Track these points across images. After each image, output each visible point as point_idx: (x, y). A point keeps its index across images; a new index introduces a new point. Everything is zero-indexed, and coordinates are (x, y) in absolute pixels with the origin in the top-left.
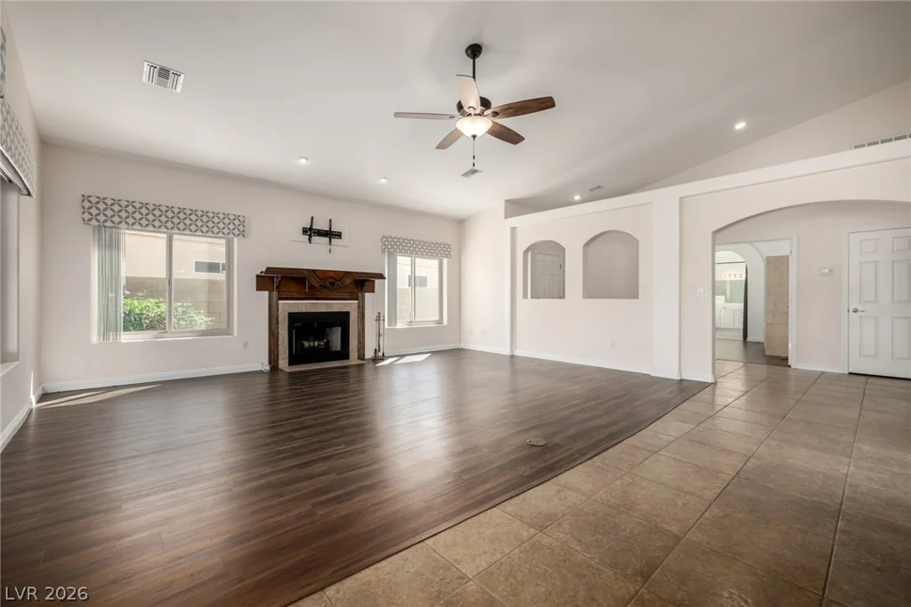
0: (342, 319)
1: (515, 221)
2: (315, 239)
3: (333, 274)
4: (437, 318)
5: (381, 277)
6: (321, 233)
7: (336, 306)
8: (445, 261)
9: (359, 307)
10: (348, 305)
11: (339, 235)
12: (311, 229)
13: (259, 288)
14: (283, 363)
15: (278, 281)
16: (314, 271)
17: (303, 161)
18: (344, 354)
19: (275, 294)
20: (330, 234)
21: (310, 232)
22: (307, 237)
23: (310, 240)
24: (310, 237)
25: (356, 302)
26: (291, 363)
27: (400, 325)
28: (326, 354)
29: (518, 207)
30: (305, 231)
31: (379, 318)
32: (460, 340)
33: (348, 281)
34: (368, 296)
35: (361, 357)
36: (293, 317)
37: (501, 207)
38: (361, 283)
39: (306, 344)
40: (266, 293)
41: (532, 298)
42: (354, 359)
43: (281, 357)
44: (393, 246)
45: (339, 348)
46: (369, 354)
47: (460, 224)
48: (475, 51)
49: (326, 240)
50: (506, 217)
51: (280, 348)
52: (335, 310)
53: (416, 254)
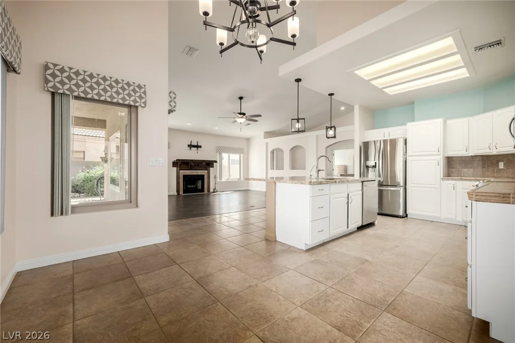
0: (201, 177)
1: (268, 140)
2: (192, 148)
3: (198, 161)
4: (239, 177)
5: (216, 162)
6: (194, 146)
7: (200, 172)
8: (242, 155)
9: (208, 173)
10: (204, 172)
11: (200, 147)
12: (191, 145)
13: (173, 166)
14: (181, 193)
15: (180, 164)
16: (192, 160)
17: (189, 124)
18: (202, 190)
19: (178, 168)
20: (198, 147)
21: (191, 146)
23: (190, 149)
25: (207, 171)
26: (184, 193)
27: (223, 180)
28: (196, 190)
29: (270, 134)
30: (189, 146)
31: (215, 177)
32: (248, 186)
33: (204, 164)
34: (211, 168)
35: (209, 191)
36: (185, 176)
37: (262, 135)
38: (209, 164)
39: (189, 186)
40: (176, 168)
41: (276, 169)
42: (206, 192)
43: (181, 190)
44: (220, 150)
45: (200, 188)
46: (211, 190)
47: (248, 140)
48: (241, 98)
49: (196, 149)
50: (264, 138)
51: (180, 187)
52: (199, 174)
53: (230, 153)
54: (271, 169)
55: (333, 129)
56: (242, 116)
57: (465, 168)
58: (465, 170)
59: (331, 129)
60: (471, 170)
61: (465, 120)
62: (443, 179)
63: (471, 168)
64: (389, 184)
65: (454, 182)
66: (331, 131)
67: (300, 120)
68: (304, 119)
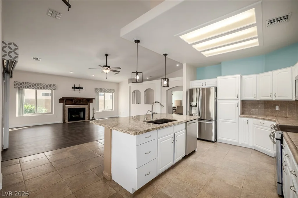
0: (83, 110)
1: (131, 84)
2: (76, 89)
3: (80, 99)
4: (111, 109)
5: (94, 99)
6: (77, 88)
7: (82, 106)
8: (114, 94)
9: (88, 106)
10: (85, 106)
11: (82, 88)
12: (74, 87)
13: (60, 102)
14: (67, 121)
15: (64, 101)
16: (75, 98)
17: (71, 72)
18: (84, 118)
19: (64, 104)
20: (80, 88)
21: (74, 88)
22: (73, 89)
23: (74, 90)
24: (74, 89)
25: (87, 105)
26: (69, 121)
27: (100, 111)
28: (79, 118)
30: (73, 88)
31: (94, 109)
32: (118, 114)
33: (85, 99)
34: (90, 103)
35: (89, 119)
36: (69, 109)
37: (127, 80)
38: (89, 100)
39: (73, 116)
40: (62, 103)
42: (86, 120)
43: (66, 119)
44: (98, 91)
45: (82, 117)
46: (91, 118)
47: (118, 84)
48: (107, 55)
49: (79, 90)
50: (128, 83)
51: (66, 117)
52: (81, 107)
53: (105, 92)
54: (133, 103)
55: (167, 80)
56: (107, 68)
57: (253, 108)
58: (253, 109)
59: (165, 80)
60: (257, 110)
61: (254, 76)
62: (240, 117)
63: (257, 108)
64: (206, 119)
65: (247, 119)
66: (165, 81)
67: (138, 73)
68: (142, 72)
